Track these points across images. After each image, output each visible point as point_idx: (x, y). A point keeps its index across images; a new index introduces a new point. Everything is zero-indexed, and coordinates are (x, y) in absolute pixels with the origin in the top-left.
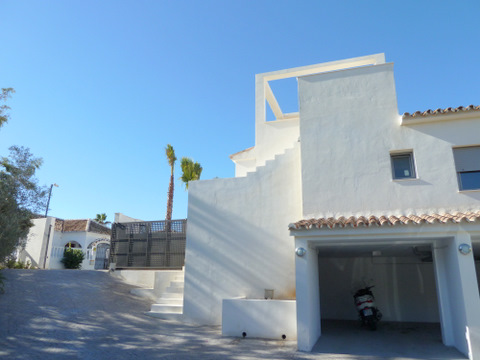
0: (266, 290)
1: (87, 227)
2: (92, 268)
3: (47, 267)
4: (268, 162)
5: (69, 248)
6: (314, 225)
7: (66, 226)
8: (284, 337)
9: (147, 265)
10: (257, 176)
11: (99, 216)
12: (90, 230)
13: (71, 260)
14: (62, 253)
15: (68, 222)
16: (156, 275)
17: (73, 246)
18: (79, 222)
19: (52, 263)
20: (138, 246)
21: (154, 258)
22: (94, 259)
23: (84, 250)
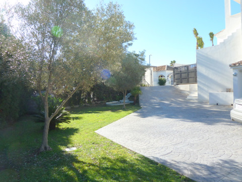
0: (227, 89)
1: (166, 69)
2: (170, 85)
3: (153, 85)
4: (229, 37)
5: (160, 78)
6: (239, 64)
7: (158, 69)
8: (232, 105)
9: (188, 82)
10: (224, 44)
11: (172, 62)
12: (167, 70)
13: (162, 82)
14: (158, 80)
15: (158, 67)
16: (190, 86)
17: (162, 77)
18: (162, 67)
19: (155, 84)
20: (183, 75)
21: (190, 79)
22: (170, 81)
23: (166, 78)
